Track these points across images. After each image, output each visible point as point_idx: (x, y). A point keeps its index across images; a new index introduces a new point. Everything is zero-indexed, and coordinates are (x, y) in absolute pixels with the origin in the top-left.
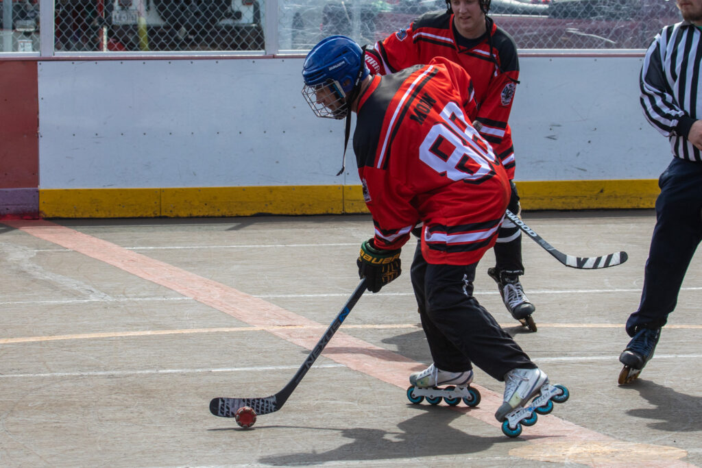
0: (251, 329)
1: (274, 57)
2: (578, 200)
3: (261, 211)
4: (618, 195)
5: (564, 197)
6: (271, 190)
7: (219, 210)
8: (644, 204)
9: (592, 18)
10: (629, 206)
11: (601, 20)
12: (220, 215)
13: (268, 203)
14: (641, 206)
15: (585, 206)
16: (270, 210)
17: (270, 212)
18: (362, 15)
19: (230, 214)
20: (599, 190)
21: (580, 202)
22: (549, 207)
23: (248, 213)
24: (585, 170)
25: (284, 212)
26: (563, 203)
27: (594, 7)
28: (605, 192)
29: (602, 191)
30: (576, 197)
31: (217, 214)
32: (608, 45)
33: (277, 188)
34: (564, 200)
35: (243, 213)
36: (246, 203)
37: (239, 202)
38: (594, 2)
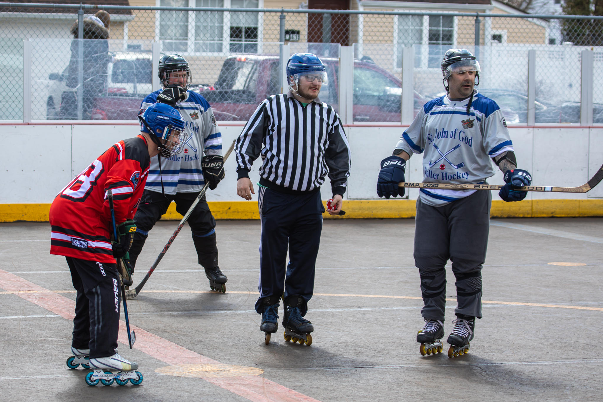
0: (6, 293)
1: (28, 124)
3: (19, 219)
4: (240, 211)
6: (26, 206)
8: (255, 217)
9: (225, 102)
10: (246, 218)
11: (230, 103)
13: (24, 214)
16: (25, 218)
17: (25, 219)
18: (84, 99)
20: (228, 208)
23: (12, 220)
24: (219, 196)
25: (34, 220)
27: (226, 96)
28: (232, 209)
29: (229, 208)
32: (234, 119)
33: (30, 205)
35: (8, 220)
36: (10, 214)
37: (6, 213)
38: (226, 92)
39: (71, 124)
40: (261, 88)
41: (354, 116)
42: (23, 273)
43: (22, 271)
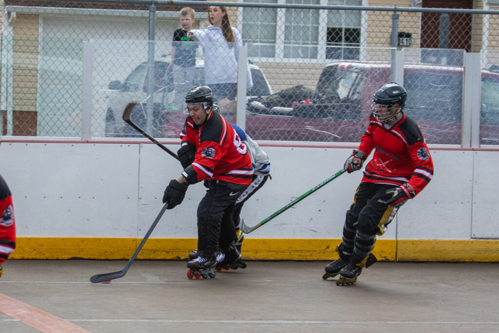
1: (88, 142)
2: (310, 253)
3: (75, 256)
5: (300, 251)
6: (83, 240)
7: (44, 255)
11: (331, 120)
12: (45, 258)
13: (80, 250)
15: (315, 258)
16: (82, 255)
17: (82, 256)
19: (52, 258)
20: (326, 247)
21: (312, 255)
22: (288, 258)
23: (65, 257)
24: (316, 232)
25: (92, 257)
26: (299, 255)
28: (330, 248)
29: (328, 247)
30: (309, 251)
31: (42, 257)
32: (335, 139)
33: (87, 239)
34: (299, 253)
35: (61, 257)
36: (64, 249)
37: (59, 249)
38: (326, 107)
39: (139, 143)
40: (368, 102)
41: (481, 137)
42: (81, 321)
43: (80, 319)
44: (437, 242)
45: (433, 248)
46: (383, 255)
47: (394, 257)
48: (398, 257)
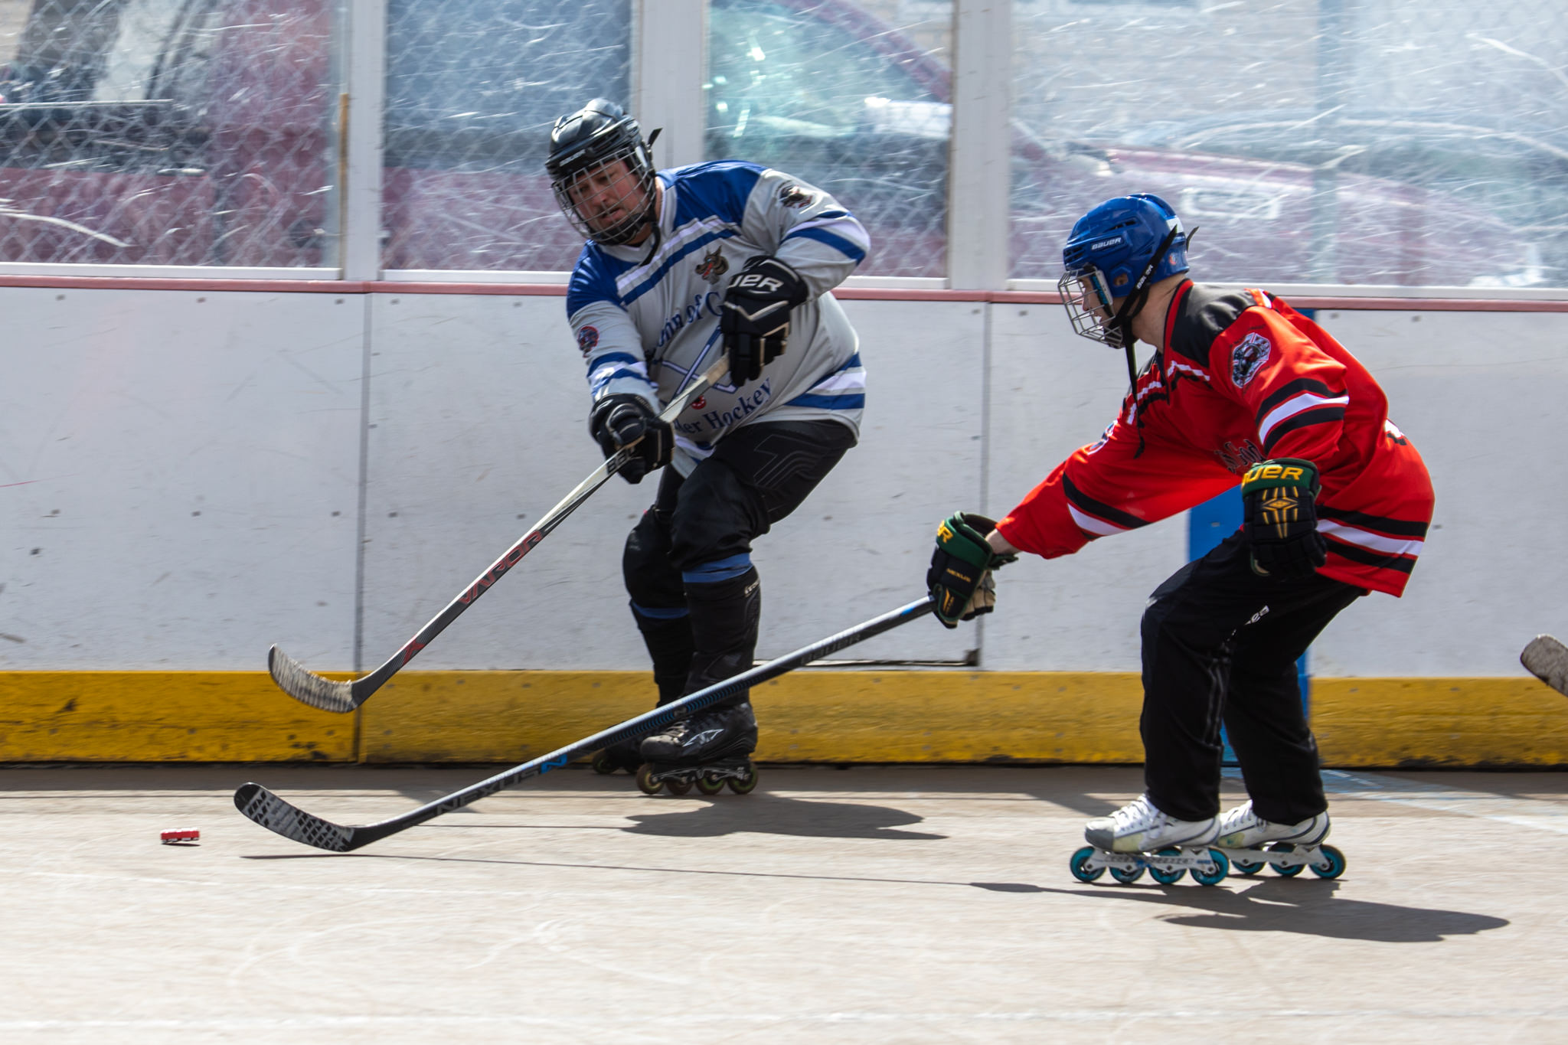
4: (122, 718)
8: (199, 749)
9: (53, 165)
10: (154, 754)
11: (82, 170)
14: (194, 756)
15: (15, 751)
20: (62, 704)
24: (19, 640)
28: (81, 710)
29: (70, 707)
32: (103, 253)
38: (61, 116)
40: (237, 95)
44: (527, 681)
45: (512, 705)
46: (304, 738)
47: (349, 745)
48: (365, 743)
